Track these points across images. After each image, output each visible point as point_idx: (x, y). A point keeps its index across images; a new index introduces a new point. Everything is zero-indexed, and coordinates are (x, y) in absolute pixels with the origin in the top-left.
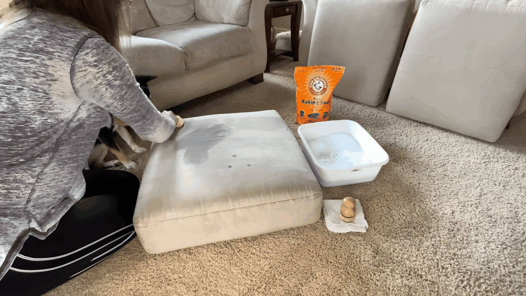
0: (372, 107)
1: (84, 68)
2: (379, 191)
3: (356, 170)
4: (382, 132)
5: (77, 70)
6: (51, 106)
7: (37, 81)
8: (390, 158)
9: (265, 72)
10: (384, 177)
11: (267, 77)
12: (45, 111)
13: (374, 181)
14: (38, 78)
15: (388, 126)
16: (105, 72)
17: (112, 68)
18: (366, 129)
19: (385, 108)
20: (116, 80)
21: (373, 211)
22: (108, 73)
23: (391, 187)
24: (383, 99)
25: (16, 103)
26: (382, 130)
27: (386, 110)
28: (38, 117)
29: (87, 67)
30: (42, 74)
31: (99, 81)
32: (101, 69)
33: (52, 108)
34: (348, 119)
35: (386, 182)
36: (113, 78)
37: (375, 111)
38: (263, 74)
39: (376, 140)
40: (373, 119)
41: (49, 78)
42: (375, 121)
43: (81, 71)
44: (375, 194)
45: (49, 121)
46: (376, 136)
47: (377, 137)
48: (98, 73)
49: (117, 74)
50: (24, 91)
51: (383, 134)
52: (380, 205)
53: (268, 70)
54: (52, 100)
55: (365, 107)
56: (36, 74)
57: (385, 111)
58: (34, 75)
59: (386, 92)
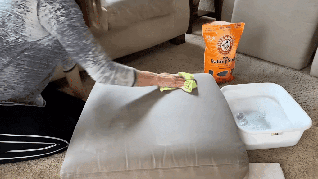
0: (296, 70)
1: (44, 5)
2: (302, 156)
3: (277, 134)
4: (306, 96)
5: (40, 6)
6: (23, 30)
7: (20, 10)
8: (313, 123)
9: (187, 33)
10: (307, 142)
11: (188, 37)
12: (18, 32)
13: (297, 145)
14: (20, 9)
15: (312, 90)
16: (56, 9)
17: (62, 7)
18: (289, 93)
19: (309, 71)
20: (62, 16)
21: (294, 176)
22: (59, 9)
23: (314, 153)
24: (308, 62)
25: (5, 23)
26: (306, 94)
27: (311, 73)
28: (13, 35)
29: (46, 4)
30: (22, 7)
31: (52, 16)
32: (54, 6)
33: (23, 32)
34: (271, 82)
35: (308, 146)
36: (61, 14)
37: (299, 74)
38: (185, 34)
39: (299, 104)
40: (297, 83)
41: (26, 9)
42: (299, 85)
43: (43, 6)
44: (297, 159)
45: (19, 40)
46: (299, 99)
47: (300, 101)
48: (52, 8)
49: (64, 12)
50: (12, 17)
51: (307, 98)
52: (302, 171)
53: (190, 31)
54: (25, 26)
55: (289, 70)
56: (20, 6)
57: (310, 75)
58: (19, 7)
59: (311, 56)
